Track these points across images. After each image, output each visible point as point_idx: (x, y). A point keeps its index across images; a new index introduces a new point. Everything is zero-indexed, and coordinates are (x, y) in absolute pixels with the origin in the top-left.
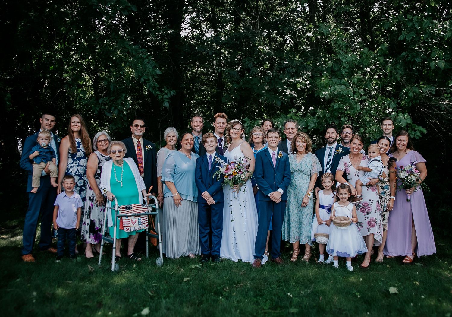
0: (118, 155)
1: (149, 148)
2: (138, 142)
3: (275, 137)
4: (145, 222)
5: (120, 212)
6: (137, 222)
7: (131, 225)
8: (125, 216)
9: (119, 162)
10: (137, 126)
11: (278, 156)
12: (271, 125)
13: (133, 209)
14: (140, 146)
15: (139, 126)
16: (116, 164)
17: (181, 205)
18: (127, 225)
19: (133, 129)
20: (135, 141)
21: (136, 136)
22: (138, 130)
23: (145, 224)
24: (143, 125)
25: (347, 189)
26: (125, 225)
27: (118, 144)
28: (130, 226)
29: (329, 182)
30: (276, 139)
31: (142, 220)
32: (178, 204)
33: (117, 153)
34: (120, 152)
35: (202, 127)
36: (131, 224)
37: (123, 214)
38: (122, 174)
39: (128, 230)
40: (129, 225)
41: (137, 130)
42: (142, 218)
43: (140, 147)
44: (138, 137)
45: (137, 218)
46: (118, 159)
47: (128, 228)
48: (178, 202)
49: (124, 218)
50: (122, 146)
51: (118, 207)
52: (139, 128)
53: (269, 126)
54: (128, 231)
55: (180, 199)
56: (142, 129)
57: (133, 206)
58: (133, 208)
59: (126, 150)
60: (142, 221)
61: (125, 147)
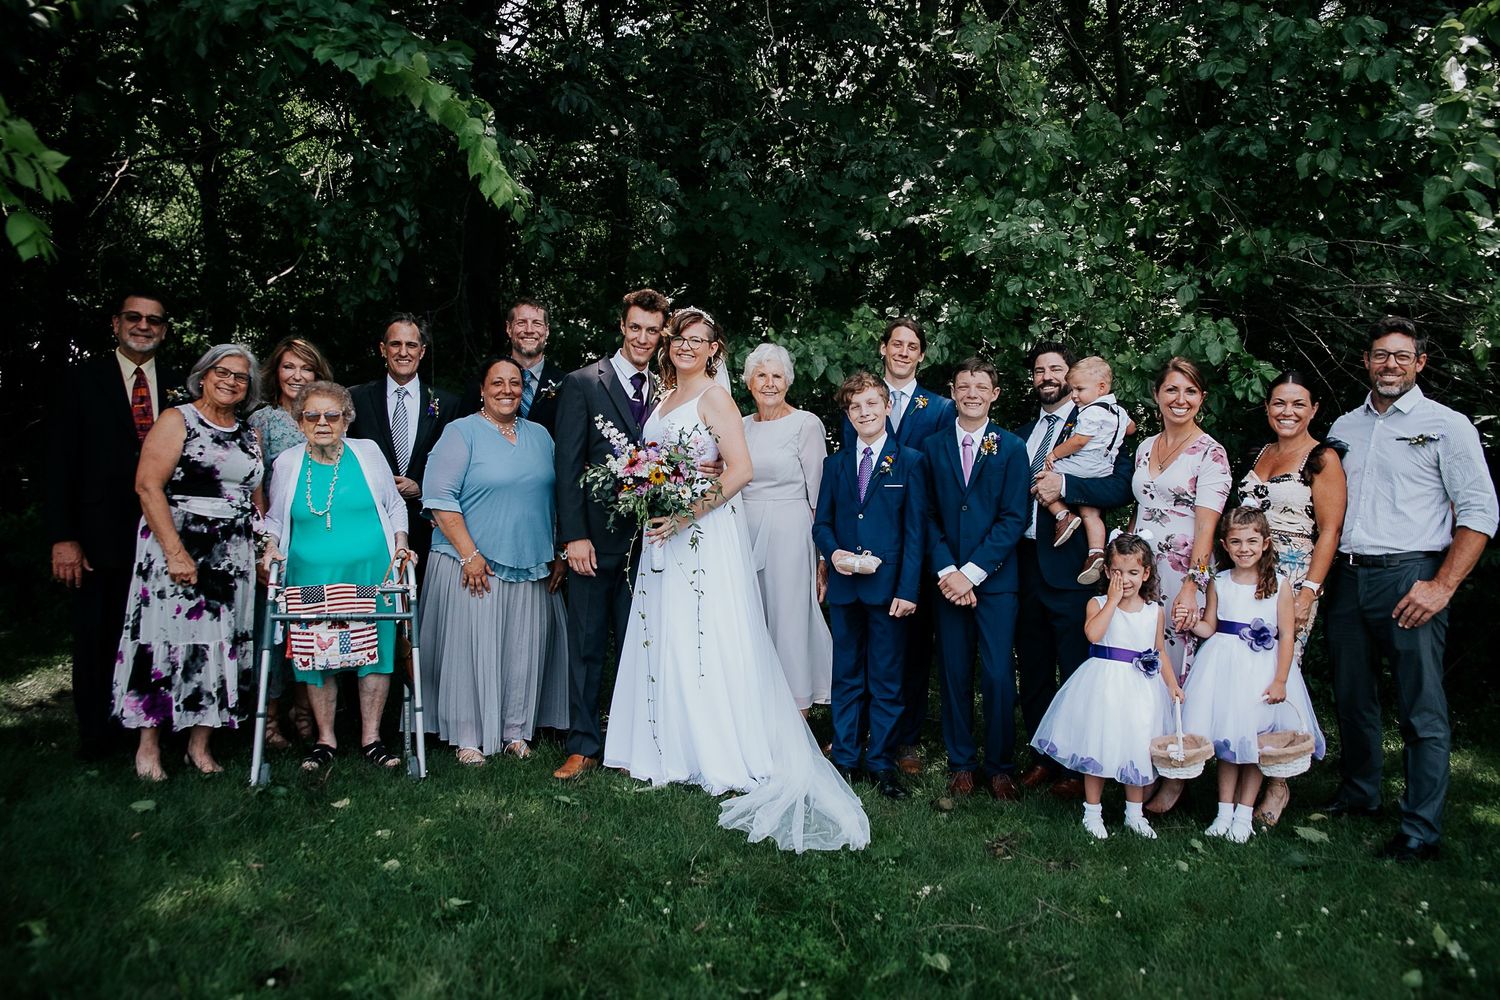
0: (323, 429)
1: (180, 395)
2: (135, 372)
3: (979, 386)
4: (365, 646)
5: (282, 607)
6: (336, 643)
7: (316, 650)
8: (299, 621)
9: (328, 449)
10: (137, 317)
11: (983, 450)
12: (916, 340)
13: (326, 603)
14: (146, 386)
15: (144, 319)
16: (316, 458)
17: (488, 589)
18: (303, 650)
19: (123, 329)
20: (128, 368)
21: (131, 354)
22: (139, 333)
23: (365, 652)
24: (158, 315)
25: (1140, 554)
26: (298, 650)
27: (329, 391)
28: (312, 654)
29: (1251, 541)
30: (980, 393)
31: (353, 638)
32: (480, 588)
33: (323, 420)
34: (331, 418)
35: (542, 340)
36: (316, 647)
37: (292, 615)
38: (332, 489)
39: (306, 664)
40: (310, 651)
41: (135, 330)
42: (352, 632)
43: (144, 390)
44: (139, 357)
45: (336, 631)
46: (324, 441)
47: (305, 660)
48: (478, 581)
49: (294, 628)
50: (340, 398)
51: (277, 593)
52: (144, 325)
53: (906, 345)
54: (307, 668)
55: (486, 573)
56: (155, 329)
57: (326, 593)
58: (326, 598)
59: (353, 412)
60: (352, 642)
61: (349, 403)
